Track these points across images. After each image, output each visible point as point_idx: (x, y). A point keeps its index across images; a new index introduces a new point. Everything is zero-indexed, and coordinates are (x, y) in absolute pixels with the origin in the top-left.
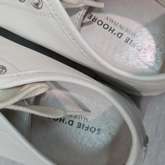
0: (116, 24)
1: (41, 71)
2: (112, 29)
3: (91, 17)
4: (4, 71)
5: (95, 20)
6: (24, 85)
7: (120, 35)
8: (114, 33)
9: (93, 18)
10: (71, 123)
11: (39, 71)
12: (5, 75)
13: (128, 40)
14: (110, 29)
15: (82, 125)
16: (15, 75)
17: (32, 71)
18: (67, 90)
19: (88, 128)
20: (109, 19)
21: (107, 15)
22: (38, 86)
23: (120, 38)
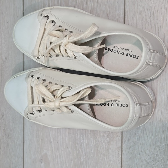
0: (119, 48)
1: (85, 84)
2: (118, 51)
3: (107, 49)
4: (71, 88)
5: (109, 50)
6: (80, 91)
7: (123, 53)
8: (119, 53)
9: (108, 49)
10: (112, 105)
11: (84, 84)
12: (71, 90)
13: (128, 55)
14: (117, 52)
15: (118, 104)
16: (75, 89)
17: (81, 85)
18: (105, 89)
19: (121, 105)
20: (115, 47)
21: (114, 45)
22: (85, 90)
23: (123, 54)
